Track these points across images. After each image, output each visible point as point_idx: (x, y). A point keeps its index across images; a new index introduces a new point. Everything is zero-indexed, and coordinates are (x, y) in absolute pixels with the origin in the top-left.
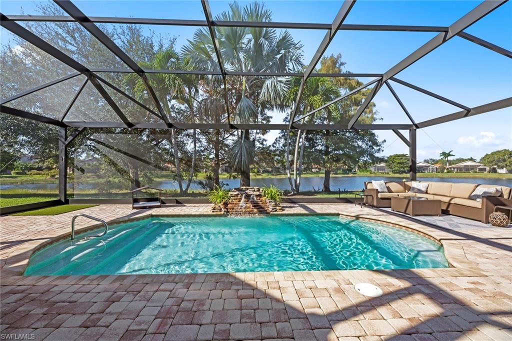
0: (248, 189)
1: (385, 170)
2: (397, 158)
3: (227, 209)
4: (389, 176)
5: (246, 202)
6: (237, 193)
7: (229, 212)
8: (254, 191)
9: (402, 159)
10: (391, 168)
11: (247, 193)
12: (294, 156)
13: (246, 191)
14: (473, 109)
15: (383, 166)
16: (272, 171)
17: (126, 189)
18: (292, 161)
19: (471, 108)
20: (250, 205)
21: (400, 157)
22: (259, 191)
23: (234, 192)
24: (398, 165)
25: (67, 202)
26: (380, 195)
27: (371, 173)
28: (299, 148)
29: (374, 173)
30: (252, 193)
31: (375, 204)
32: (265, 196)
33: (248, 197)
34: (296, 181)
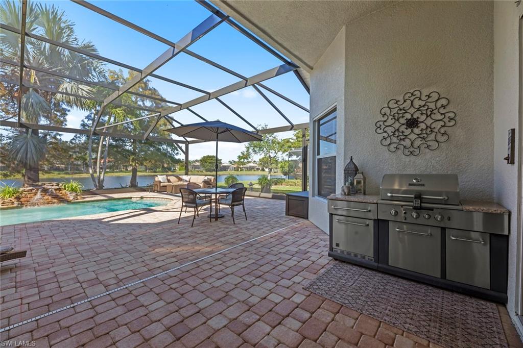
0: (45, 184)
1: (200, 169)
3: (21, 202)
5: (44, 195)
6: (31, 188)
7: (23, 204)
8: (53, 185)
9: (212, 159)
10: (204, 166)
11: (44, 188)
12: (97, 154)
13: (43, 186)
16: (66, 169)
18: (96, 158)
20: (48, 197)
22: (58, 185)
23: (27, 187)
24: (209, 165)
26: (161, 184)
28: (104, 146)
30: (49, 187)
31: (159, 190)
32: (65, 189)
33: (45, 191)
34: (99, 177)
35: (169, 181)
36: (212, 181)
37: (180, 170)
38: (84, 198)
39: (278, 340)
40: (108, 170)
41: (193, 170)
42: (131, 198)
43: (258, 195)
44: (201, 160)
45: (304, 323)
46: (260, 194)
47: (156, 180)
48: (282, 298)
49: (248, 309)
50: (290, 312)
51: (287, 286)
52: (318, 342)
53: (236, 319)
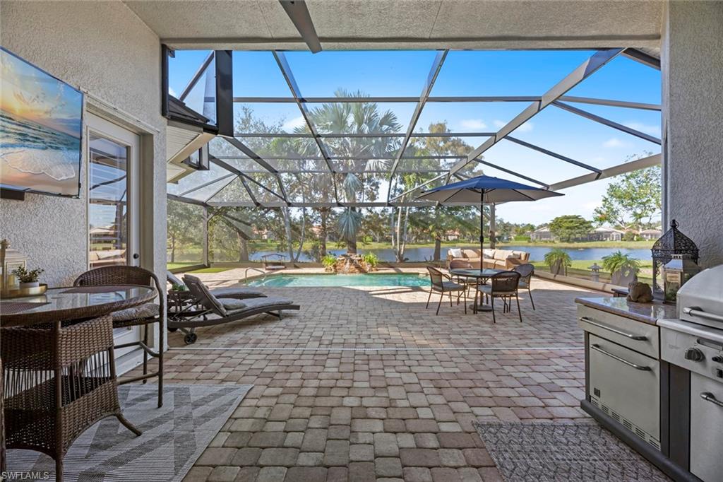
0: (353, 255)
1: (550, 237)
2: (565, 220)
3: (336, 269)
4: (554, 245)
5: (350, 265)
6: (343, 258)
7: (338, 271)
9: (572, 222)
10: (557, 234)
11: (351, 258)
14: (604, 170)
15: (547, 232)
17: (227, 260)
19: (602, 169)
20: (353, 267)
21: (570, 220)
22: (360, 256)
23: (341, 257)
24: (567, 231)
25: (209, 266)
27: (529, 242)
29: (534, 241)
30: (355, 258)
32: (365, 260)
33: (352, 261)
35: (465, 256)
36: (523, 258)
37: (516, 239)
38: (377, 270)
39: (374, 442)
40: (429, 241)
41: (538, 239)
42: (418, 274)
43: (601, 288)
44: (551, 225)
45: (418, 447)
46: (605, 286)
47: (449, 254)
48: (432, 416)
49: (386, 406)
50: (420, 431)
51: (455, 410)
52: (405, 468)
53: (367, 407)
